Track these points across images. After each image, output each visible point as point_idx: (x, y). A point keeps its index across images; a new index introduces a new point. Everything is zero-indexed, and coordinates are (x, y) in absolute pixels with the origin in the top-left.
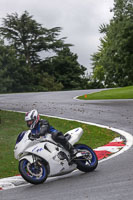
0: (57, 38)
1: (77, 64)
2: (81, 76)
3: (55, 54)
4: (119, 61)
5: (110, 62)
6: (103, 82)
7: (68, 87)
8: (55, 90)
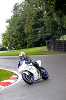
5: (11, 37)
6: (7, 48)
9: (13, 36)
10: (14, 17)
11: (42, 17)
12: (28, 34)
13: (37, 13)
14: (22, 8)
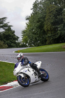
0: (5, 22)
1: (15, 35)
2: (17, 41)
3: (4, 30)
4: (35, 34)
5: (30, 34)
6: (27, 44)
7: (10, 46)
8: (3, 48)
9: (33, 33)
10: (34, 15)
11: (61, 14)
12: (48, 30)
13: (57, 11)
14: (42, 6)
